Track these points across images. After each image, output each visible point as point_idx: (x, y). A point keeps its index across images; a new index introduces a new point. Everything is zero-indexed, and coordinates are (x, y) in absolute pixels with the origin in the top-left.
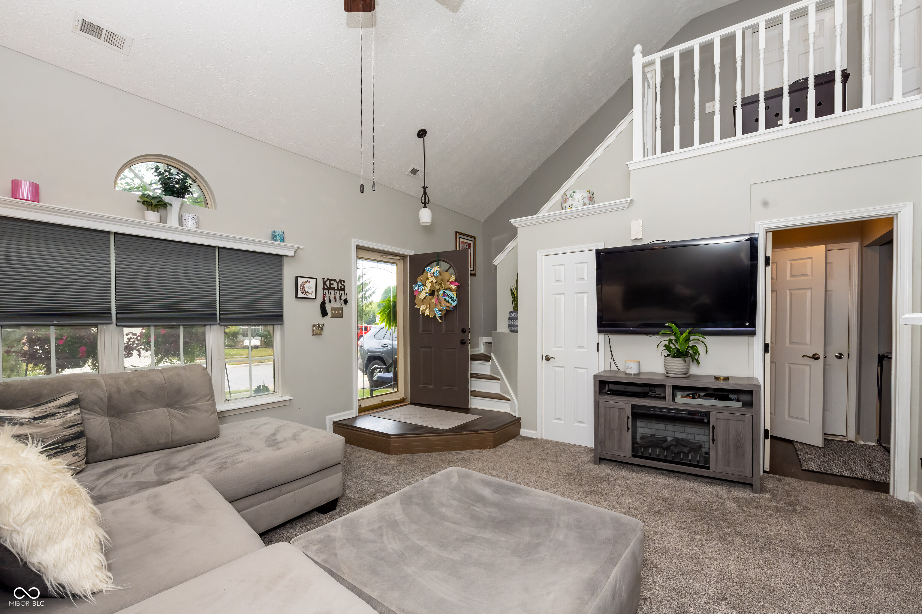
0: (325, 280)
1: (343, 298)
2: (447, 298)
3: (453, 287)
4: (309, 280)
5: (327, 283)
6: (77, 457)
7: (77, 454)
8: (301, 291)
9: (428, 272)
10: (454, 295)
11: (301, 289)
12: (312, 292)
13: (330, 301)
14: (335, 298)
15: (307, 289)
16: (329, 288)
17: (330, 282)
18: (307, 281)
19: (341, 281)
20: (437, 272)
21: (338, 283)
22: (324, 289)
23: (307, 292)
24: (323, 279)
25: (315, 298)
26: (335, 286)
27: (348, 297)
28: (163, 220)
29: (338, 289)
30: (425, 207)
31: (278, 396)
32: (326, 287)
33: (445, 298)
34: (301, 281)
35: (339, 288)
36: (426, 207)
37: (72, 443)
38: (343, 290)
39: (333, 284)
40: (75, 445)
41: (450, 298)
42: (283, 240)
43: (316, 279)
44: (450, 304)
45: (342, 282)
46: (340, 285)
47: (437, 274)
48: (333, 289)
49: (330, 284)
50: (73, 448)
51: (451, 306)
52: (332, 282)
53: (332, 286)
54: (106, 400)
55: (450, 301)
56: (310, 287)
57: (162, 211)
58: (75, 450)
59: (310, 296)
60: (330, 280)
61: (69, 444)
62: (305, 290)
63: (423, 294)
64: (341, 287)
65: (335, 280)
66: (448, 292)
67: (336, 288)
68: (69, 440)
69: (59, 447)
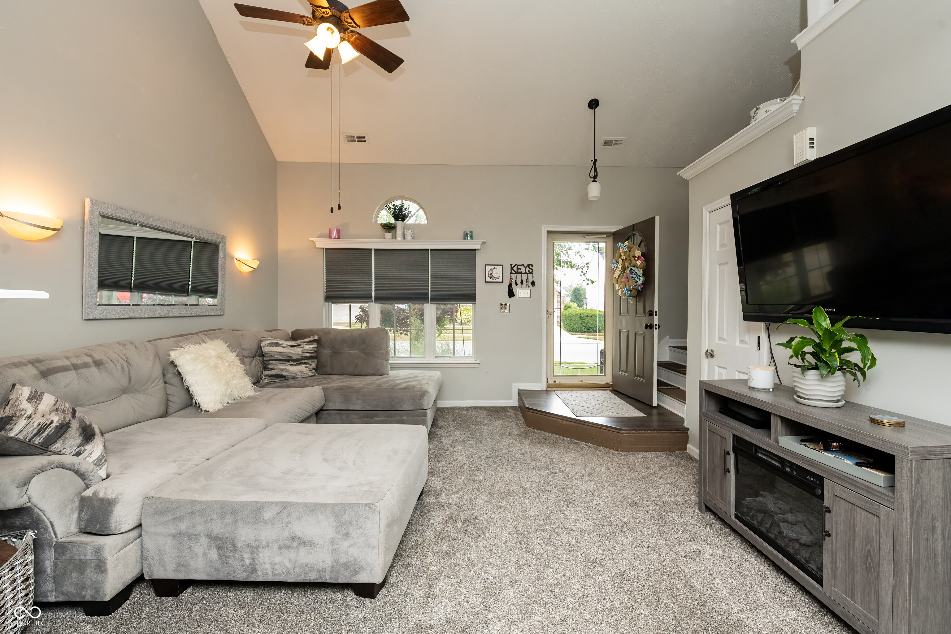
0: (513, 266)
1: (531, 280)
2: (634, 276)
3: (639, 263)
4: (496, 267)
5: (515, 268)
6: (307, 368)
7: (307, 367)
8: (489, 276)
9: (620, 247)
10: (640, 272)
11: (489, 275)
12: (499, 277)
13: (516, 284)
14: (522, 281)
15: (494, 275)
16: (517, 273)
17: (517, 267)
18: (495, 268)
19: (529, 265)
20: (626, 248)
21: (526, 268)
22: (511, 273)
23: (495, 277)
24: (511, 265)
25: (502, 282)
26: (523, 270)
27: (535, 279)
28: (394, 237)
29: (525, 273)
30: (594, 181)
31: (474, 360)
32: (513, 272)
33: (632, 276)
34: (488, 268)
35: (527, 272)
36: (596, 181)
37: (306, 361)
38: (532, 273)
39: (520, 269)
40: (307, 362)
41: (637, 275)
42: (471, 237)
43: (503, 265)
44: (636, 282)
45: (531, 267)
46: (528, 269)
47: (626, 249)
48: (521, 273)
49: (518, 269)
50: (306, 363)
51: (638, 285)
52: (519, 267)
53: (519, 271)
54: (330, 342)
55: (637, 279)
56: (497, 272)
57: (393, 231)
58: (307, 364)
59: (497, 280)
60: (518, 266)
61: (304, 361)
62: (492, 276)
63: (617, 272)
64: (529, 271)
65: (523, 265)
66: (634, 269)
67: (524, 272)
68: (304, 359)
69: (299, 361)
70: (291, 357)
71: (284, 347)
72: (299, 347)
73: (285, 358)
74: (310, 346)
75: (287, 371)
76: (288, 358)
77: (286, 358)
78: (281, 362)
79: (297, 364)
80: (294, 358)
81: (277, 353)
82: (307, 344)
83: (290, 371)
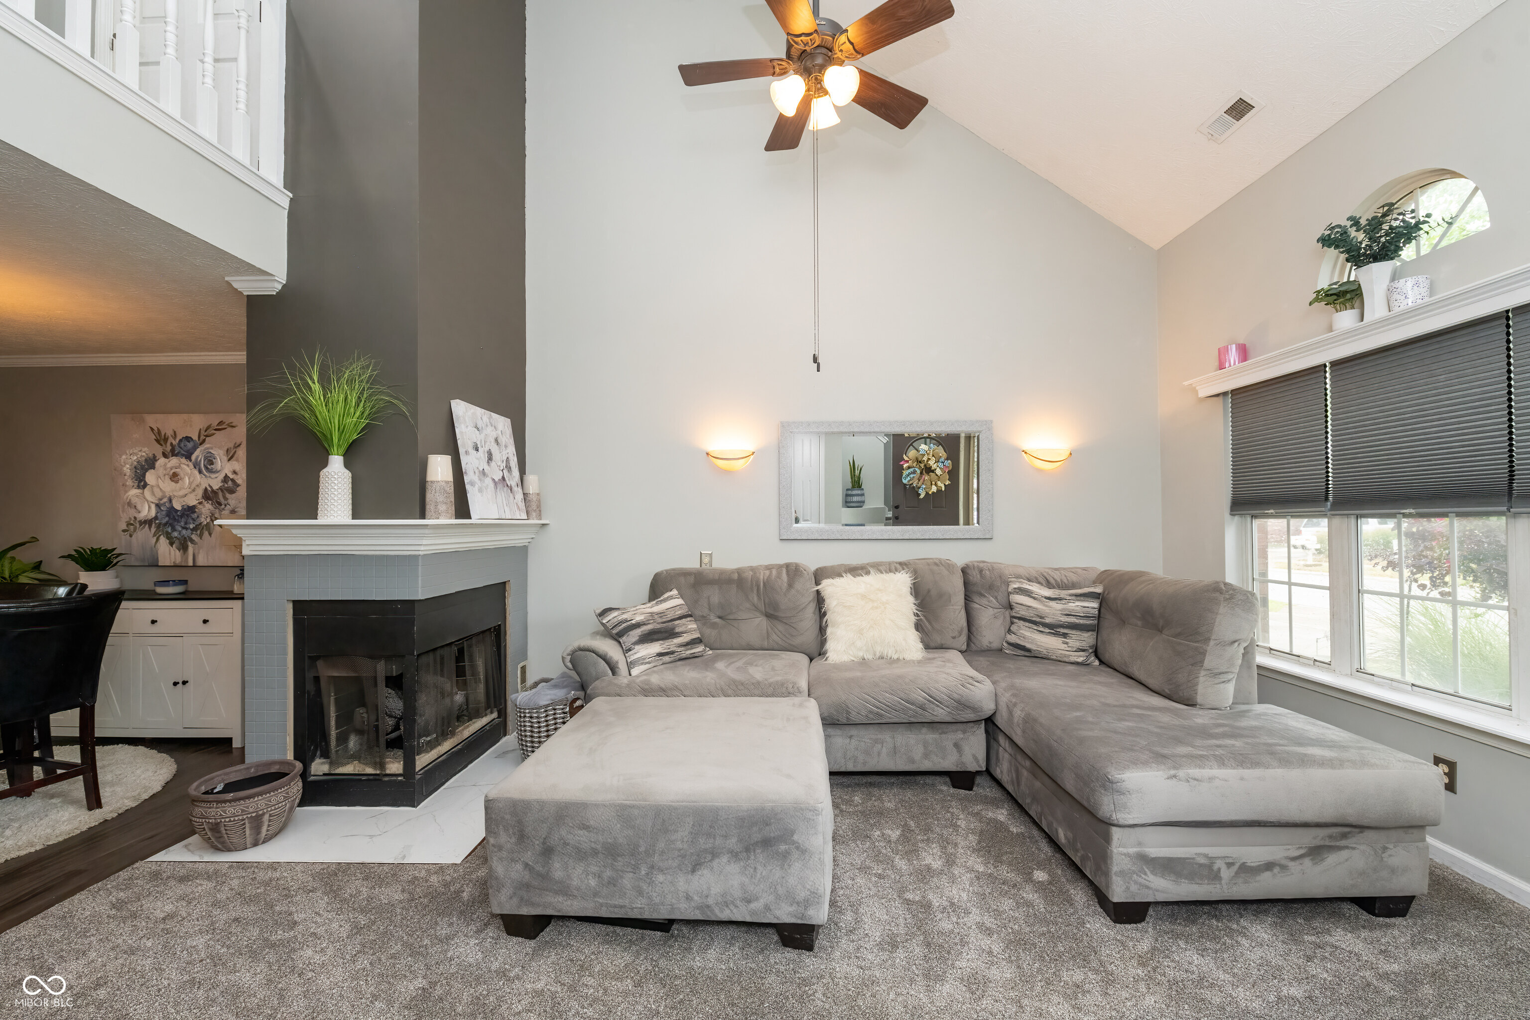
6: (1066, 645)
7: (1067, 643)
37: (1065, 631)
40: (1067, 634)
50: (1065, 635)
58: (1065, 638)
61: (1062, 631)
68: (1062, 626)
69: (1054, 629)
70: (1041, 617)
71: (1034, 598)
72: (1059, 602)
73: (1033, 617)
74: (1078, 603)
75: (1033, 641)
76: (1038, 620)
77: (1034, 619)
78: (1027, 624)
79: (1049, 632)
80: (1047, 621)
81: (1024, 607)
82: (1073, 598)
83: (1039, 643)
